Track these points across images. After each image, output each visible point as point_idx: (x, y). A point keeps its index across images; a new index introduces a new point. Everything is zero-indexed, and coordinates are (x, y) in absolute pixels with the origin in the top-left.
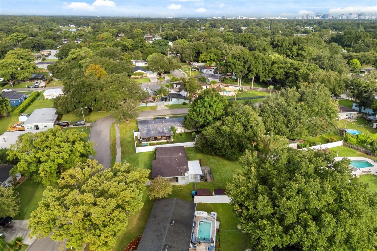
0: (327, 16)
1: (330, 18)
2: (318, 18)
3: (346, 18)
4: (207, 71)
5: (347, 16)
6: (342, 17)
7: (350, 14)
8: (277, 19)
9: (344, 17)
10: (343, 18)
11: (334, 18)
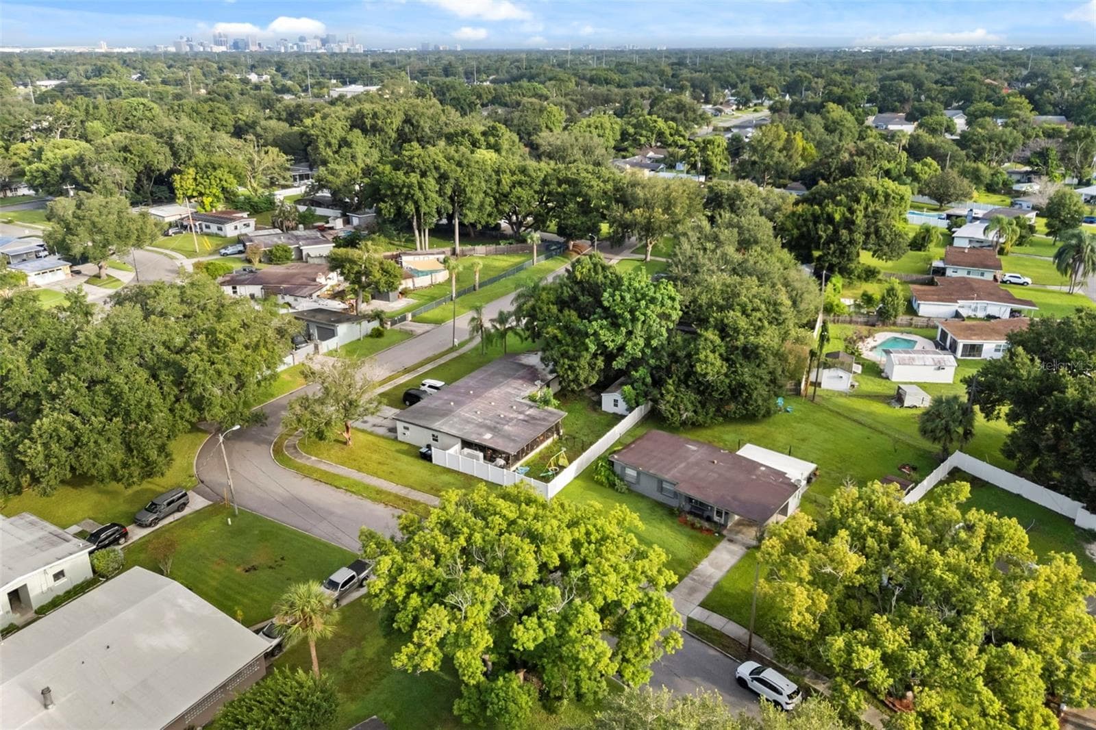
0: (247, 45)
1: (254, 48)
2: (223, 49)
3: (295, 48)
4: (236, 228)
5: (297, 44)
6: (286, 47)
7: (302, 39)
8: (97, 50)
9: (292, 48)
10: (290, 50)
11: (265, 49)
